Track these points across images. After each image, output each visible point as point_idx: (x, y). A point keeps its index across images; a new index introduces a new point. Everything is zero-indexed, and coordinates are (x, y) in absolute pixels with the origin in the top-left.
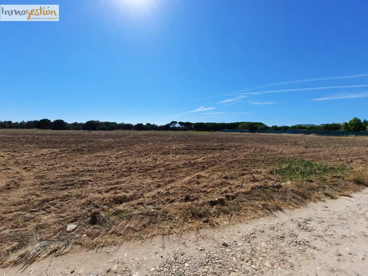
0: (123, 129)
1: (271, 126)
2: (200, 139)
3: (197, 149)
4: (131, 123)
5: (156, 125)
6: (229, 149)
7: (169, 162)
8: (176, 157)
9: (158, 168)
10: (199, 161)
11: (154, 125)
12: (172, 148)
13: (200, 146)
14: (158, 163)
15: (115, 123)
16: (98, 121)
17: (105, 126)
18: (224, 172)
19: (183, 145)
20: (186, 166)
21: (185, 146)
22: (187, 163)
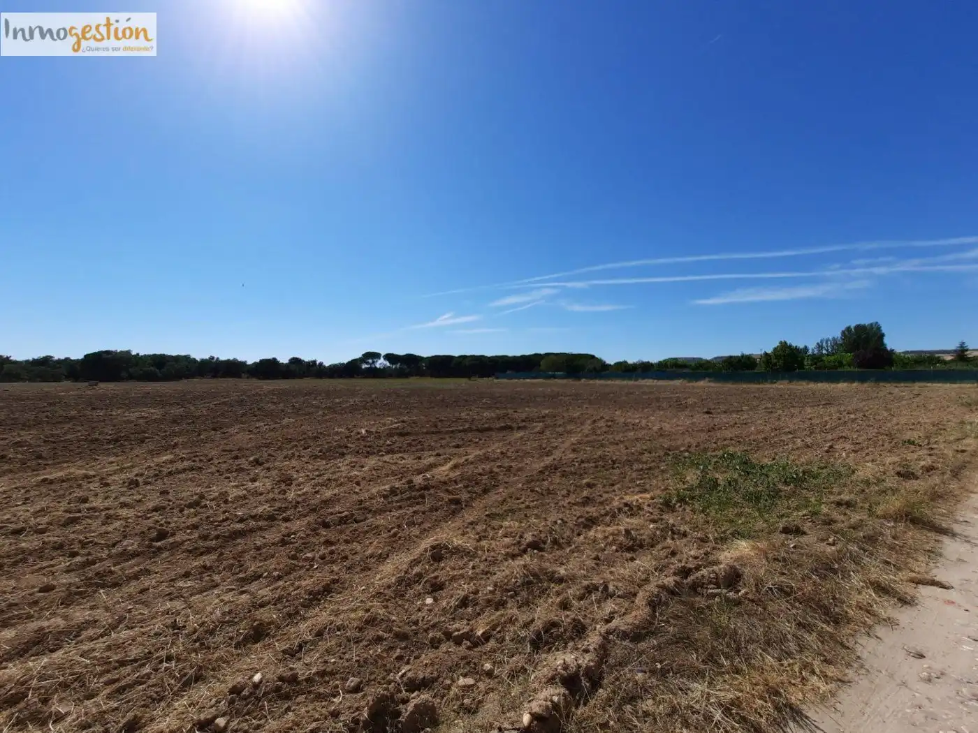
0: (214, 376)
1: (612, 363)
2: (443, 401)
3: (433, 433)
4: (241, 358)
5: (318, 363)
6: (525, 428)
7: (336, 491)
8: (362, 467)
9: (286, 520)
10: (439, 477)
11: (314, 362)
12: (359, 433)
13: (441, 421)
14: (291, 495)
15: (187, 358)
16: (128, 352)
17: (152, 368)
18: (526, 515)
19: (392, 421)
20: (395, 504)
21: (399, 423)
22: (398, 488)
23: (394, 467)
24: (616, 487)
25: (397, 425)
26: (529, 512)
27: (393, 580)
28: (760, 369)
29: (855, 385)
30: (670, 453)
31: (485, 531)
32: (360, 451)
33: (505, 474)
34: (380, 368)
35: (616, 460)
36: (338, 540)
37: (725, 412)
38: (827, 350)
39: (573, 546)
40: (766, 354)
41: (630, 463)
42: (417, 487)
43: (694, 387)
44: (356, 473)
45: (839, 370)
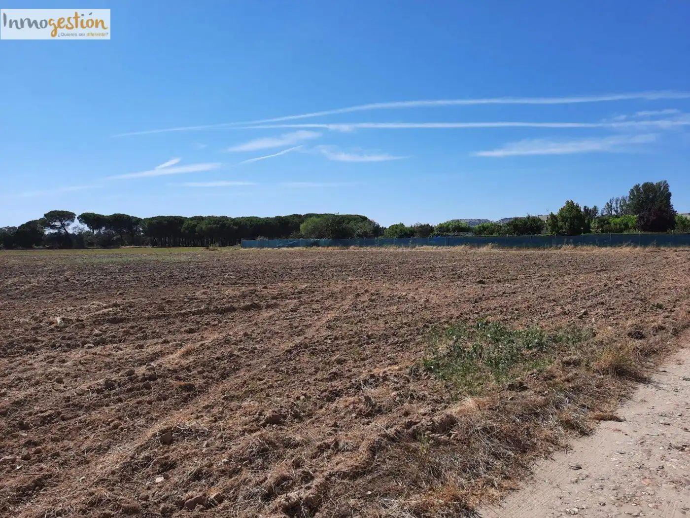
1: (388, 227)
2: (170, 277)
6: (275, 306)
7: (31, 391)
12: (51, 323)
13: (170, 302)
18: (268, 395)
19: (99, 305)
20: (112, 397)
21: (109, 307)
22: (115, 381)
23: (108, 360)
24: (366, 362)
25: (105, 311)
26: (271, 391)
27: (118, 466)
28: (546, 233)
29: (638, 249)
30: (430, 325)
31: (222, 412)
32: (57, 345)
33: (247, 357)
34: (73, 235)
35: (372, 334)
36: (44, 440)
37: (499, 281)
38: (616, 211)
39: (314, 418)
40: (552, 216)
41: (386, 337)
42: (140, 378)
43: (475, 253)
44: (56, 368)
45: (625, 233)
